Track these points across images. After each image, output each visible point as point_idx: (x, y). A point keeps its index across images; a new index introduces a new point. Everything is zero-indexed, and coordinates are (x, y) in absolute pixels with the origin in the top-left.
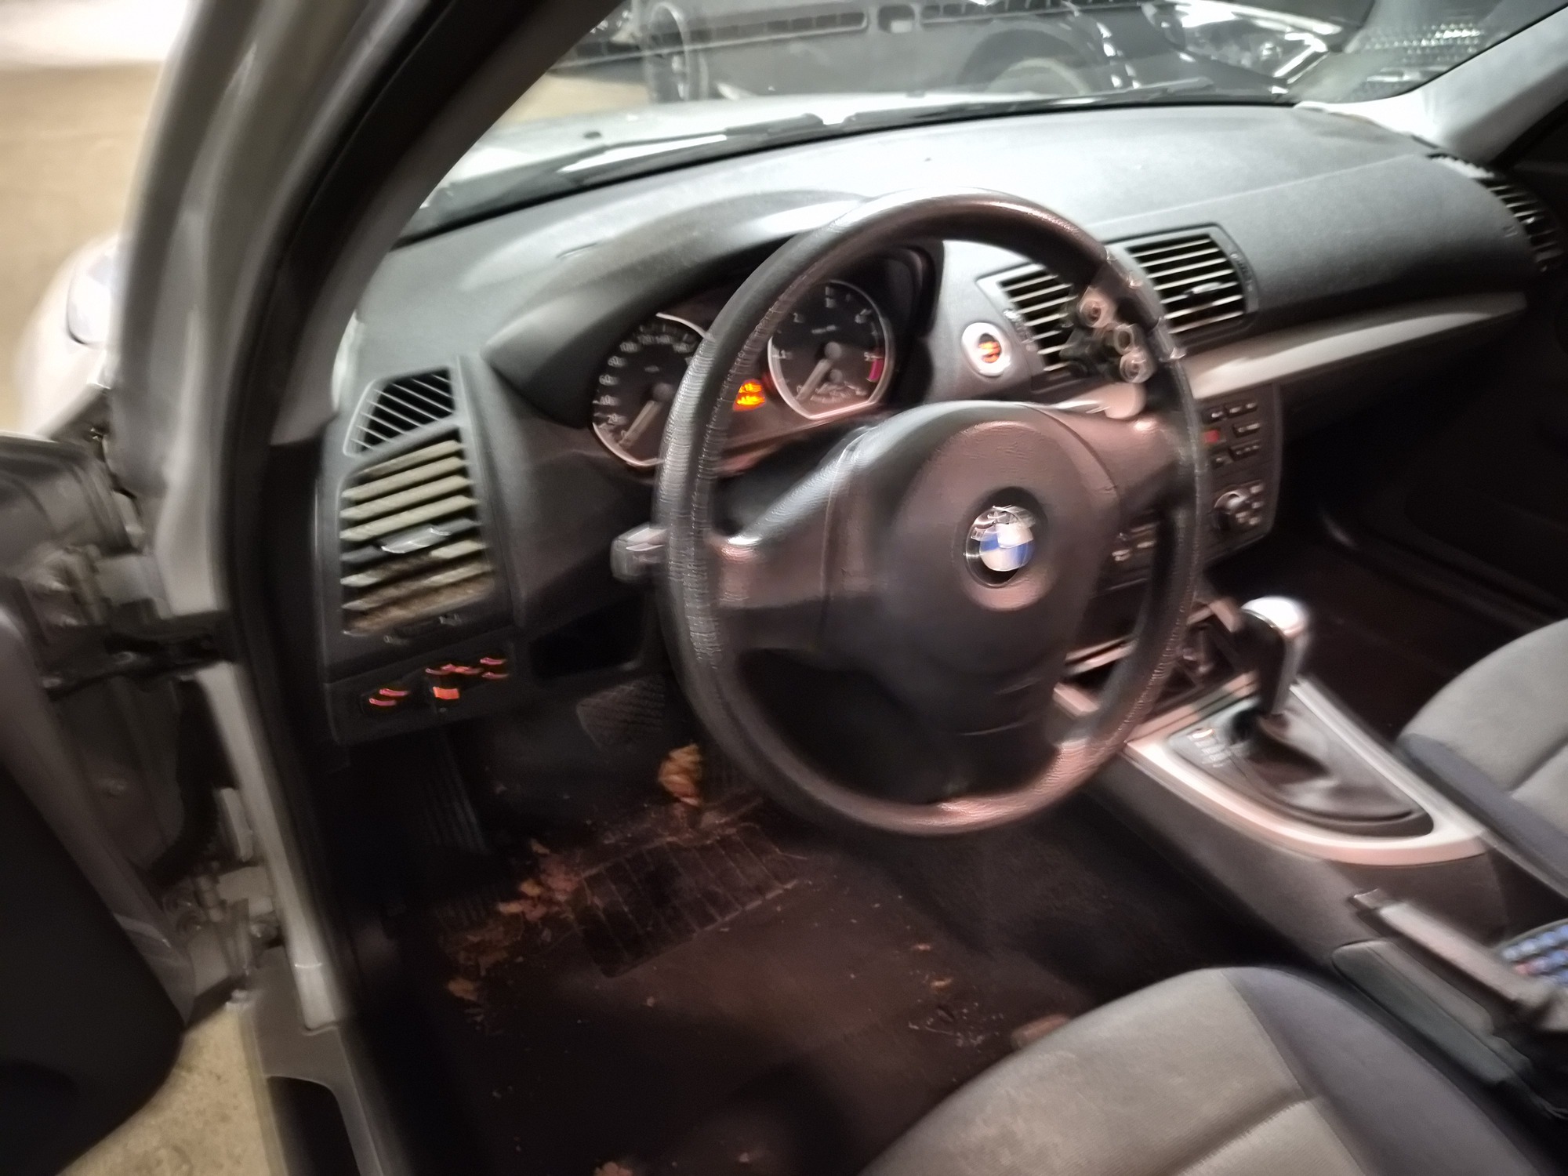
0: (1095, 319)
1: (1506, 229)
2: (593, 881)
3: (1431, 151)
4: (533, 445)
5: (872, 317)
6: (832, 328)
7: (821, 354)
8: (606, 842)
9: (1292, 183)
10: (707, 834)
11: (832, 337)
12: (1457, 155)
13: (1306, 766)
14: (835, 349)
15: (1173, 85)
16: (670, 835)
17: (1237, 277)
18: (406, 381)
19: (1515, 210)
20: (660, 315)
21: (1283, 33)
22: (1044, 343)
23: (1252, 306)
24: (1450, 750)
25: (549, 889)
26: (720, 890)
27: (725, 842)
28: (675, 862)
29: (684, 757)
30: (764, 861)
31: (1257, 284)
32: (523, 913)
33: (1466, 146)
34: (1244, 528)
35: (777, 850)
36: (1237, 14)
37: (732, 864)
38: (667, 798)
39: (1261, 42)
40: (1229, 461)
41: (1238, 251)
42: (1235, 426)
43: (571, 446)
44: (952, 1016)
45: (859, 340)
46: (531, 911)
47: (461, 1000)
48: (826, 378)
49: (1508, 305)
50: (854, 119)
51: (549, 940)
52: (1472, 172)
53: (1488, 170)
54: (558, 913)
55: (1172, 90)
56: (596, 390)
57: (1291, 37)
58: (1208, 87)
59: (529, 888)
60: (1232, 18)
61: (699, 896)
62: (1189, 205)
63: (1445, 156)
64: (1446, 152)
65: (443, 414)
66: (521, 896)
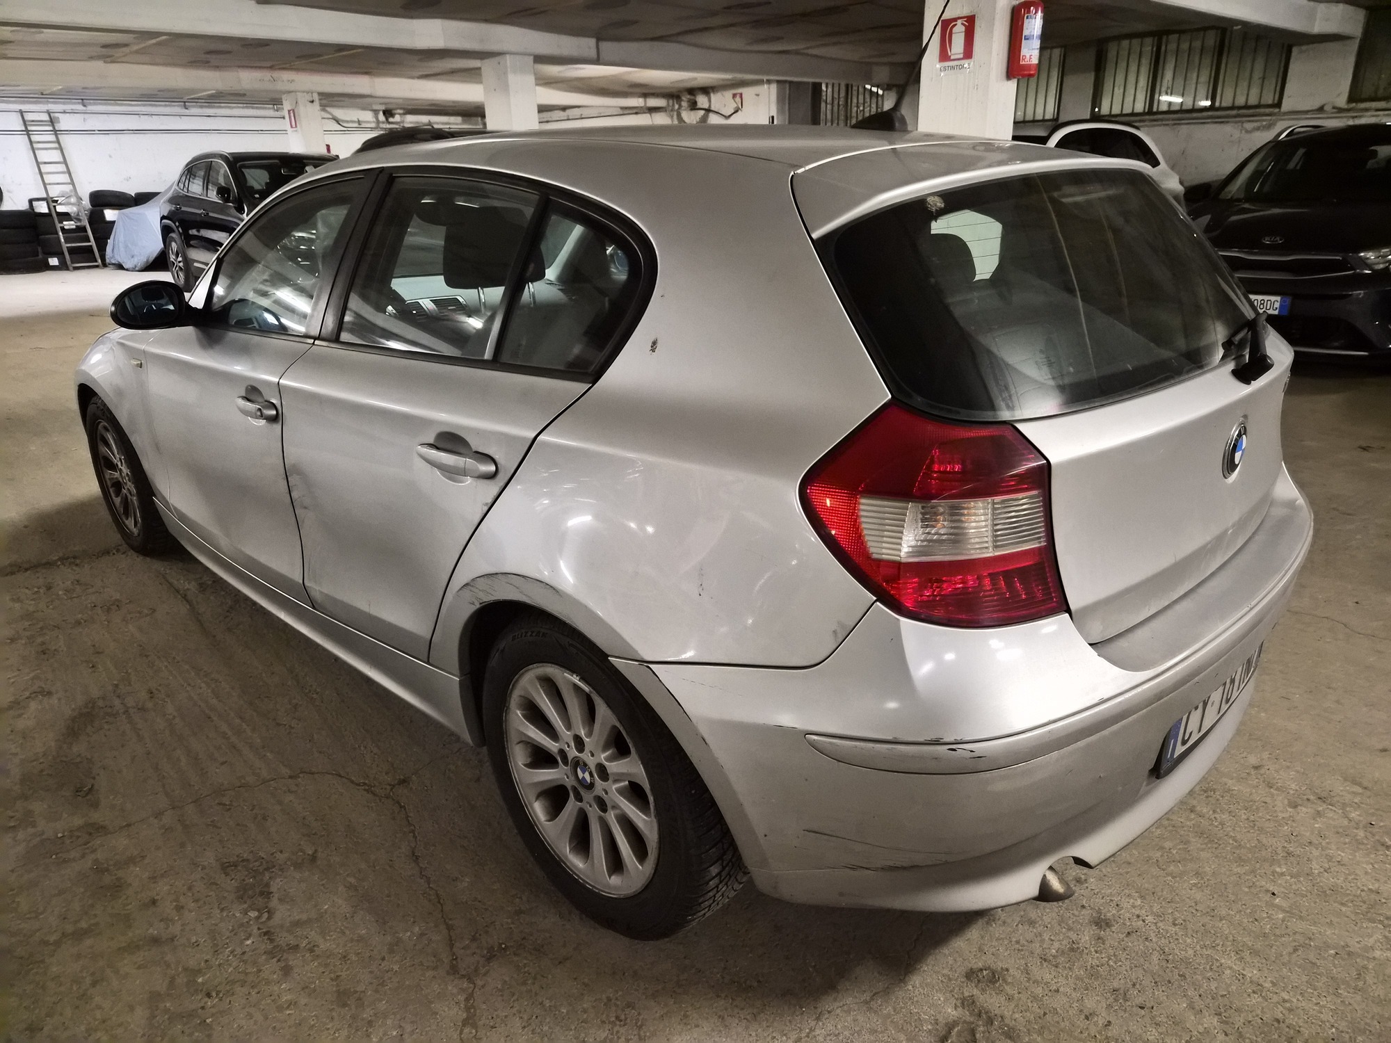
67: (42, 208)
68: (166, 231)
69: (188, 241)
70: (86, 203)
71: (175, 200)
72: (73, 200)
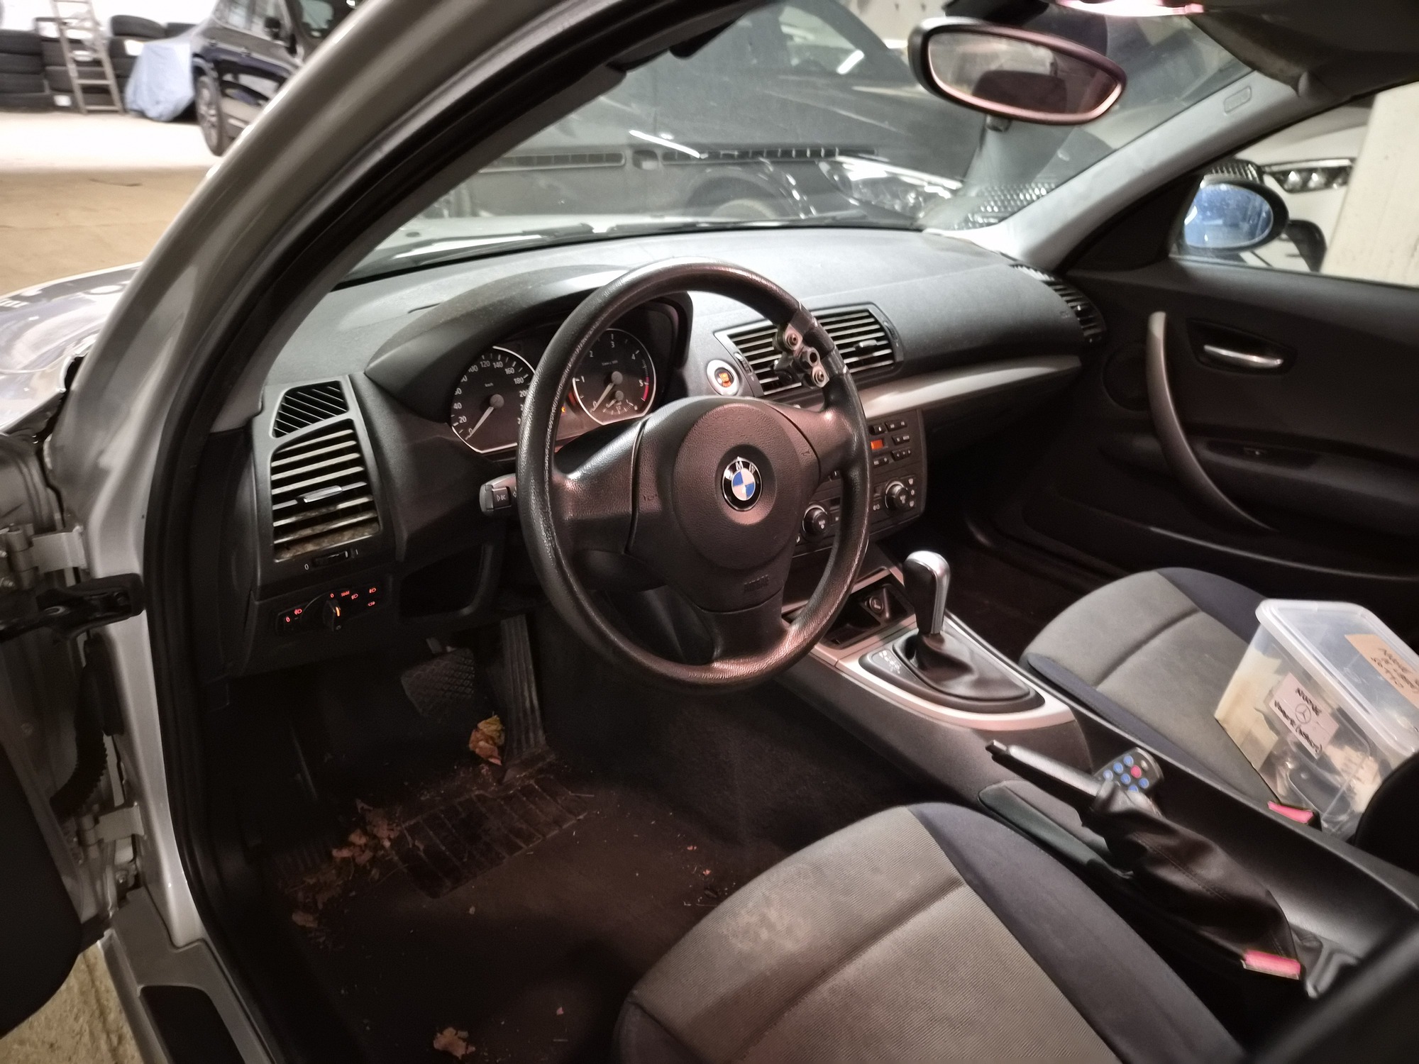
0: (794, 344)
1: (1062, 312)
2: (413, 830)
3: (1012, 262)
4: (409, 433)
5: (642, 355)
6: (615, 362)
7: (608, 380)
8: (423, 798)
9: (921, 280)
10: (509, 787)
11: (617, 368)
12: (1029, 265)
13: (957, 667)
14: (617, 376)
15: (840, 214)
16: (478, 789)
17: (888, 337)
18: (307, 389)
19: (1068, 302)
20: (495, 347)
21: (923, 187)
22: (761, 376)
23: (899, 358)
24: (1054, 661)
25: (374, 837)
26: (524, 826)
27: (527, 791)
28: (484, 810)
29: (489, 726)
30: (559, 801)
31: (901, 343)
32: (353, 858)
33: (1036, 259)
34: (905, 508)
35: (570, 792)
36: (887, 172)
37: (532, 806)
38: (476, 760)
39: (906, 192)
40: (892, 461)
41: (888, 321)
42: (894, 437)
43: (435, 432)
44: (716, 893)
45: (634, 371)
46: (360, 855)
47: (303, 927)
48: (612, 396)
49: (1070, 364)
50: (615, 229)
51: (377, 877)
52: (1041, 277)
53: (1049, 276)
54: (383, 856)
55: (838, 218)
56: (452, 399)
57: (929, 189)
58: (864, 217)
59: (358, 839)
60: (884, 175)
61: (506, 832)
62: (854, 291)
63: (1022, 266)
64: (1021, 263)
65: (339, 412)
66: (351, 845)
67: (50, 31)
68: (198, 72)
69: (223, 88)
70: (106, 29)
71: (212, 32)
72: (88, 24)
